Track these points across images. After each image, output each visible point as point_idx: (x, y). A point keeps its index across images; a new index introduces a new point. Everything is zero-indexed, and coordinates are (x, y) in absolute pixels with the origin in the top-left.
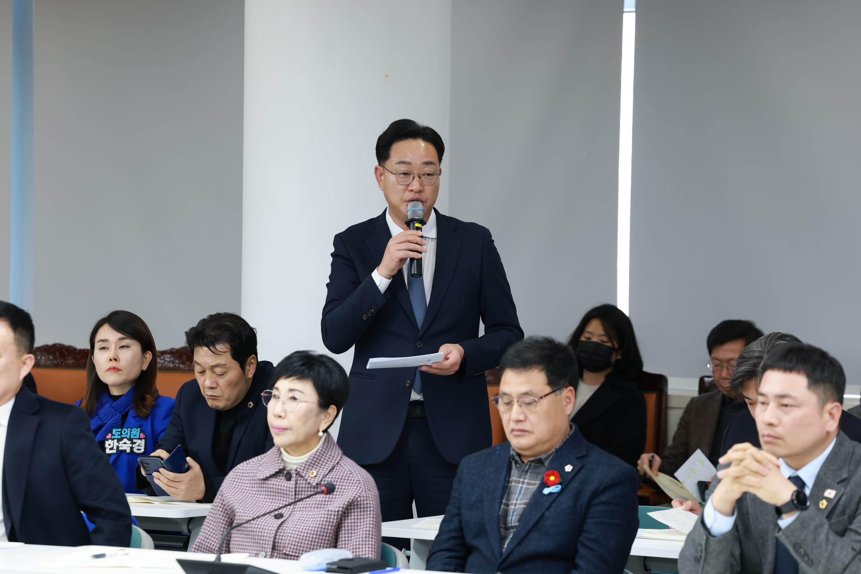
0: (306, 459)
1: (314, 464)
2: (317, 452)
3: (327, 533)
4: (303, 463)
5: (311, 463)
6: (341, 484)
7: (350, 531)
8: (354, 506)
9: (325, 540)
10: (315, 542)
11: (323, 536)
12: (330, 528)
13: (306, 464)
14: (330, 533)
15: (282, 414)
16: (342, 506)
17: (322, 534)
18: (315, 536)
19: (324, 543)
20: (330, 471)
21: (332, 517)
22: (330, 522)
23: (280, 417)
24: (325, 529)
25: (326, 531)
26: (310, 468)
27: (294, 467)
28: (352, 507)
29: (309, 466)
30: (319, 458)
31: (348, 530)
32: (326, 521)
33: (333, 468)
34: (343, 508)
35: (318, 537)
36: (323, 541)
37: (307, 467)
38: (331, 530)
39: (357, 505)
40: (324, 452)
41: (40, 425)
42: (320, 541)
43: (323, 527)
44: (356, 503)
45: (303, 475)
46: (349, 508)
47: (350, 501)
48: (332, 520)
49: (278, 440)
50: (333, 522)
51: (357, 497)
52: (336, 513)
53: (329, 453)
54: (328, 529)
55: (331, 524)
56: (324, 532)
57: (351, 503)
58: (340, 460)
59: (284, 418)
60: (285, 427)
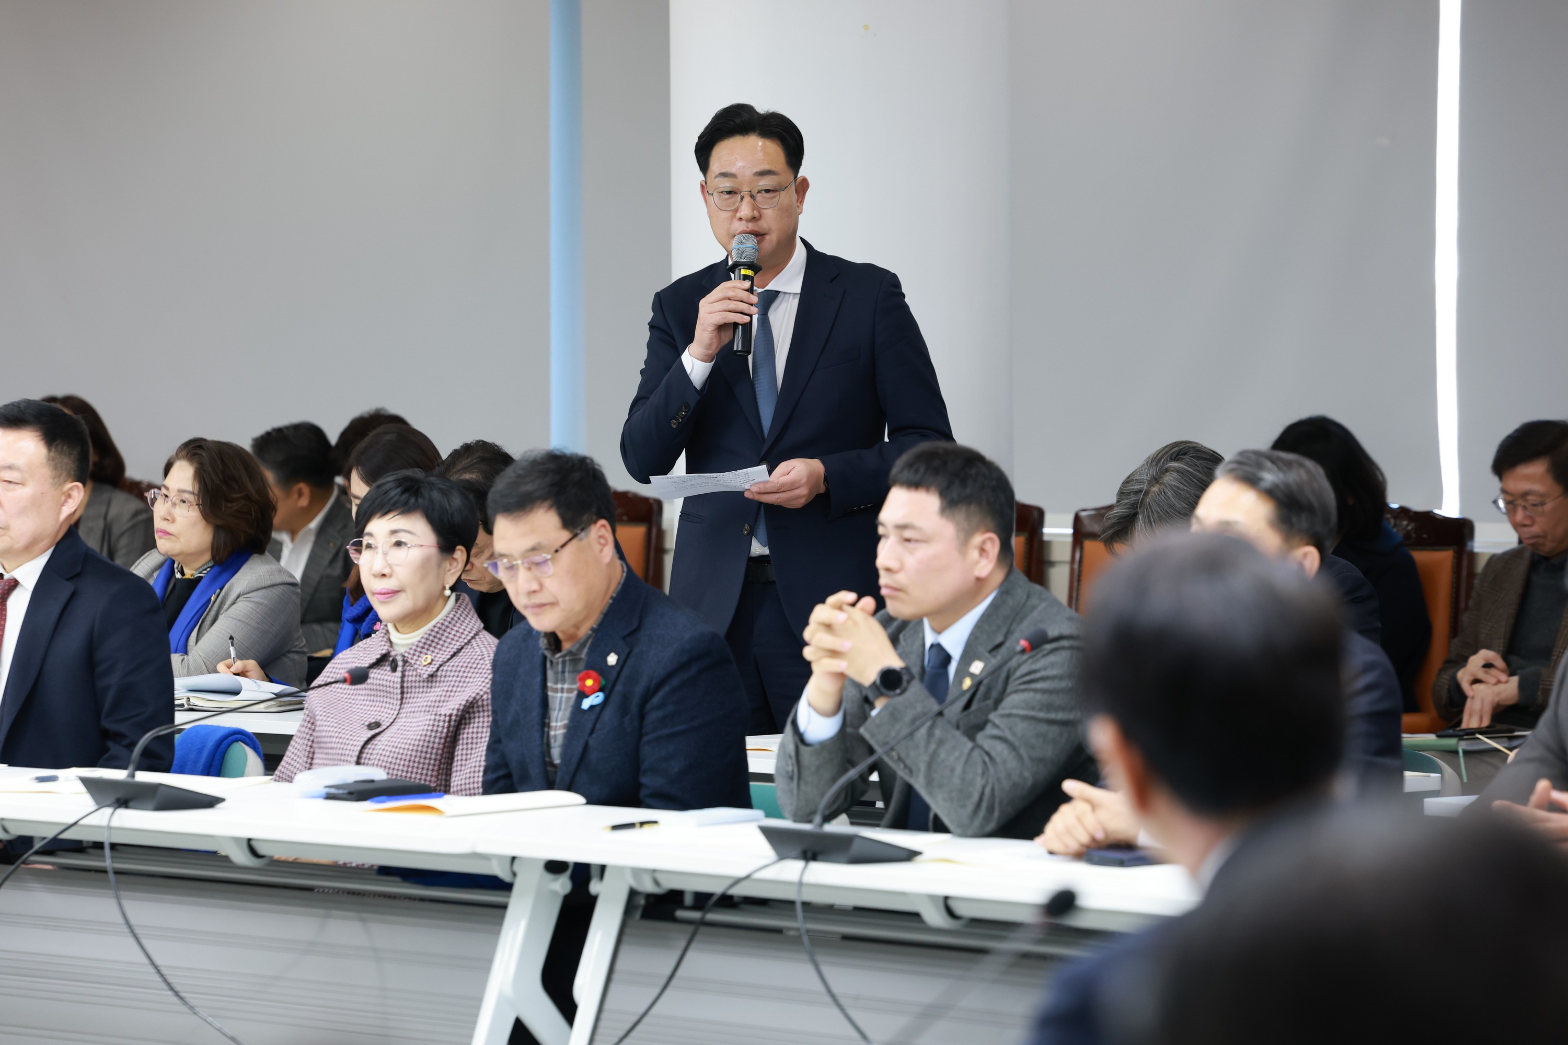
0: (418, 638)
1: (430, 645)
2: (435, 626)
3: (433, 748)
4: (413, 645)
5: (425, 643)
6: (465, 675)
7: (470, 746)
8: (478, 707)
9: (430, 759)
10: (414, 762)
11: (426, 752)
12: (437, 740)
13: (417, 646)
14: (438, 749)
15: (386, 571)
16: (457, 707)
17: (425, 749)
18: (414, 753)
19: (429, 764)
20: (453, 656)
21: (441, 724)
22: (437, 731)
23: (384, 575)
24: (429, 742)
25: (431, 745)
26: (425, 651)
27: (402, 650)
28: (476, 709)
29: (423, 648)
30: (439, 636)
31: (467, 744)
32: (432, 731)
33: (459, 650)
34: (458, 710)
35: (419, 754)
36: (427, 761)
37: (419, 649)
38: (439, 743)
39: (483, 706)
40: (447, 627)
41: (73, 595)
42: (422, 761)
43: (427, 739)
44: (480, 703)
45: (413, 662)
46: (471, 710)
47: (471, 699)
48: (440, 729)
49: (383, 610)
50: (442, 732)
51: (481, 693)
52: (447, 719)
53: (456, 629)
54: (434, 742)
55: (438, 735)
56: (428, 747)
57: (471, 703)
58: (473, 638)
59: (391, 576)
60: (396, 589)
